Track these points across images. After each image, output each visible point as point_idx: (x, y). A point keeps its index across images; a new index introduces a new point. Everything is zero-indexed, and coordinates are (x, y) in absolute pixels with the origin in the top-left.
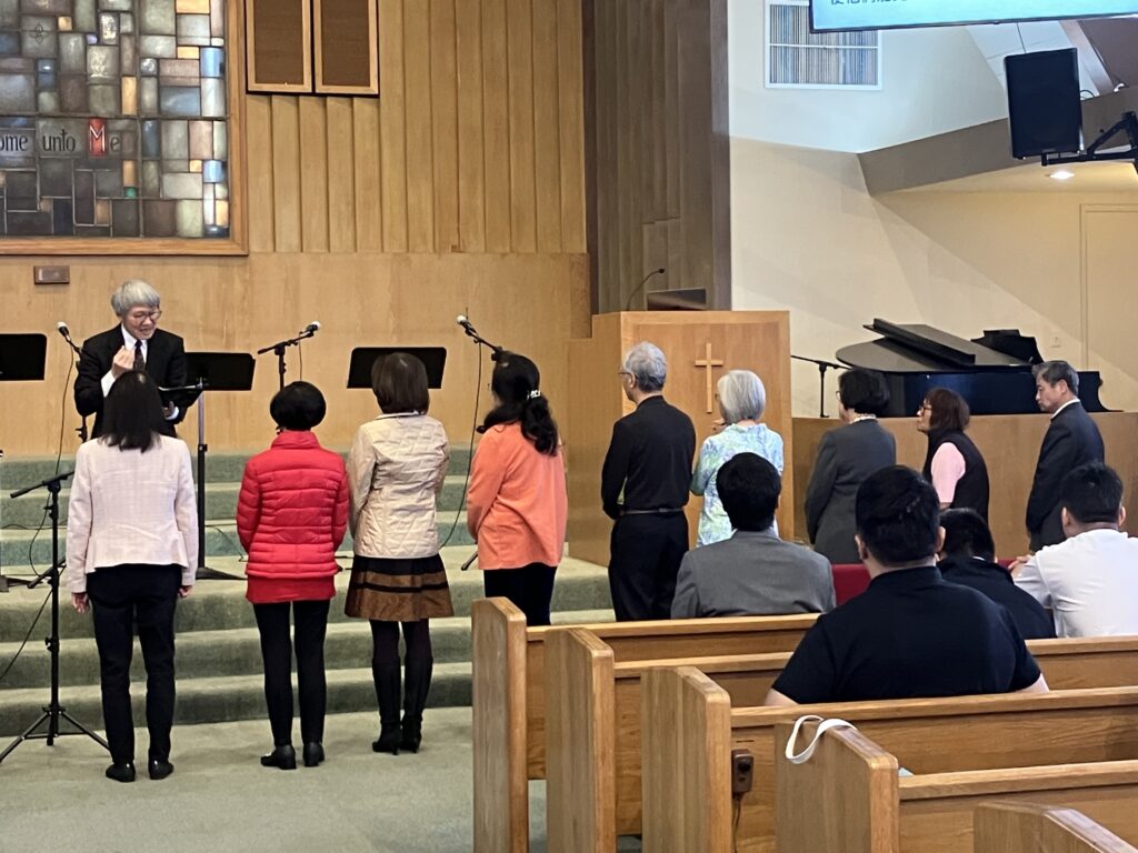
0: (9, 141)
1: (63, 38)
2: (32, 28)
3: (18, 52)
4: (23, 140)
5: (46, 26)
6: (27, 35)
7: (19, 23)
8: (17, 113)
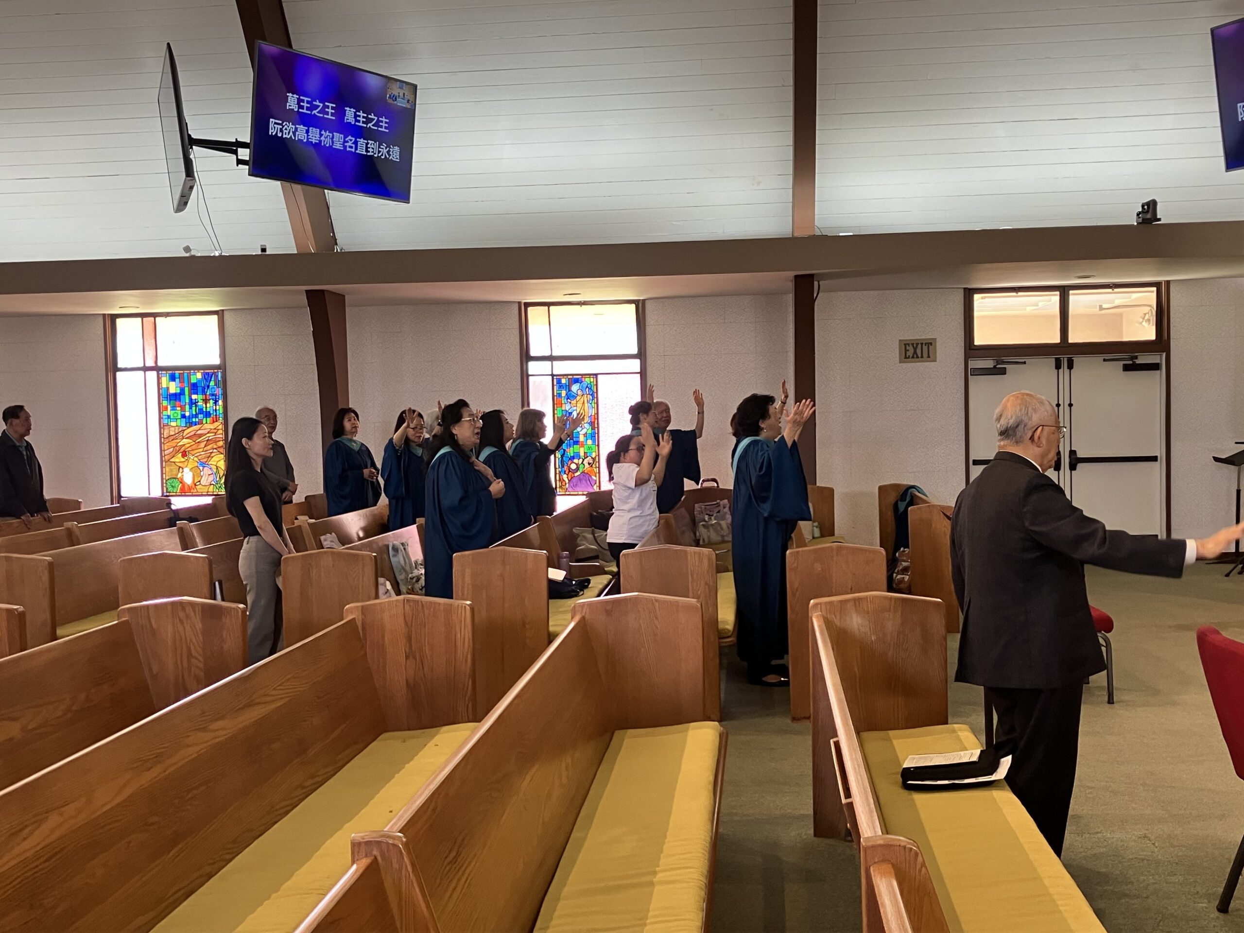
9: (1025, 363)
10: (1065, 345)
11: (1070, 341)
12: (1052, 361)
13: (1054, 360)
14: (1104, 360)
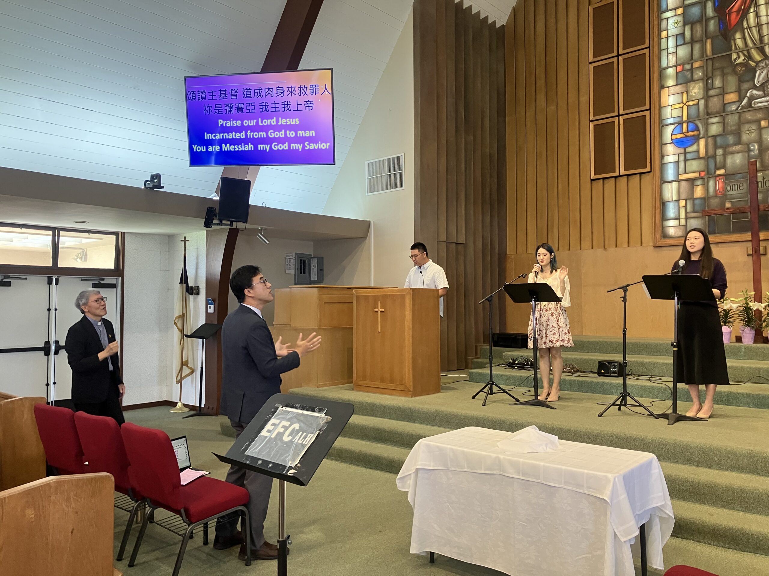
0: (734, 186)
1: (763, 131)
2: (746, 129)
3: (739, 142)
4: (741, 185)
5: (754, 127)
6: (743, 133)
7: (739, 129)
8: (738, 172)
9: (26, 279)
10: (55, 268)
11: (59, 266)
12: (45, 279)
13: (47, 278)
14: (82, 280)
